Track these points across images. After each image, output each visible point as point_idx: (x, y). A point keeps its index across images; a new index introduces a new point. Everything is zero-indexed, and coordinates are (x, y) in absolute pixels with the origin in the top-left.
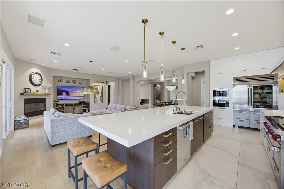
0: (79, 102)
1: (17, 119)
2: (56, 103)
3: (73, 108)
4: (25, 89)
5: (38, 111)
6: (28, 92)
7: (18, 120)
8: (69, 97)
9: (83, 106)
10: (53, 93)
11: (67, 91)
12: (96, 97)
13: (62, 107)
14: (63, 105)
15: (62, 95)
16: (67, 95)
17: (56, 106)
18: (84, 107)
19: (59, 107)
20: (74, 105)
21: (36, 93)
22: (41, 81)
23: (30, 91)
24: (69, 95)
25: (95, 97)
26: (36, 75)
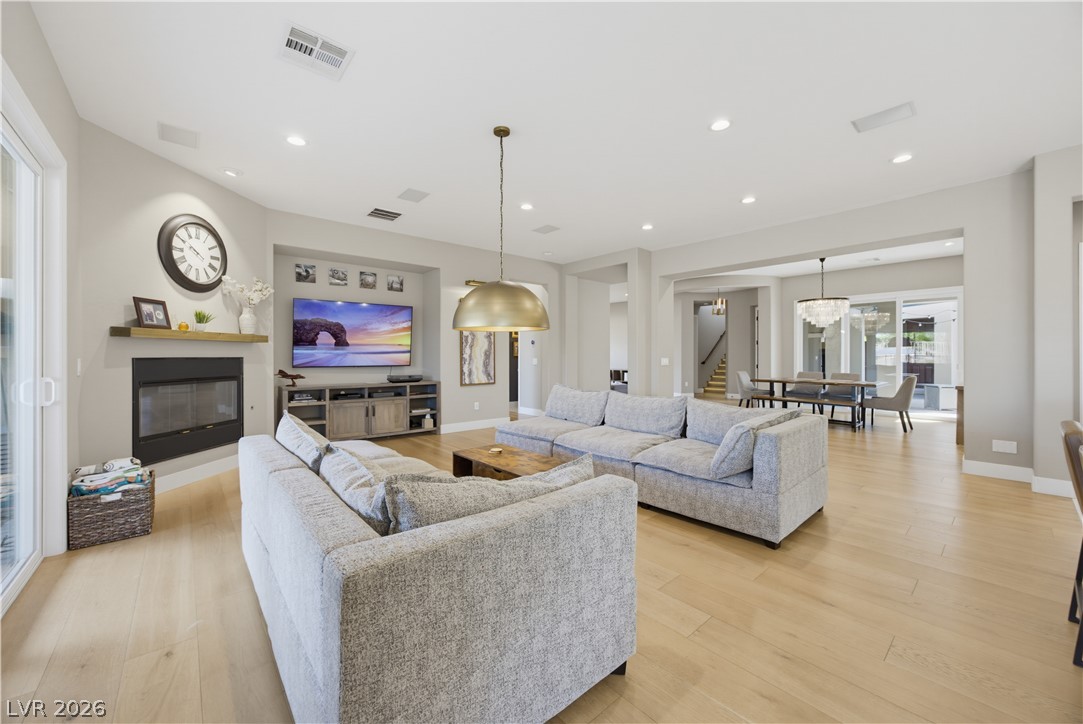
0: (391, 380)
1: (87, 480)
2: (290, 382)
3: (367, 408)
4: (137, 301)
5: (204, 427)
6: (155, 322)
7: (93, 486)
8: (346, 354)
9: (411, 400)
10: (275, 330)
11: (338, 324)
12: (466, 356)
13: (315, 402)
14: (318, 394)
15: (312, 342)
16: (336, 344)
17: (291, 398)
18: (414, 404)
19: (304, 403)
20: (370, 396)
21: (193, 325)
22: (217, 264)
23: (161, 316)
24: (347, 344)
25: (462, 354)
26: (192, 230)
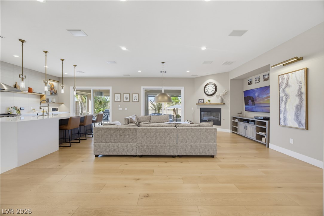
3: (245, 126)
4: (199, 99)
9: (257, 127)
22: (214, 90)
23: (203, 101)
26: (211, 85)
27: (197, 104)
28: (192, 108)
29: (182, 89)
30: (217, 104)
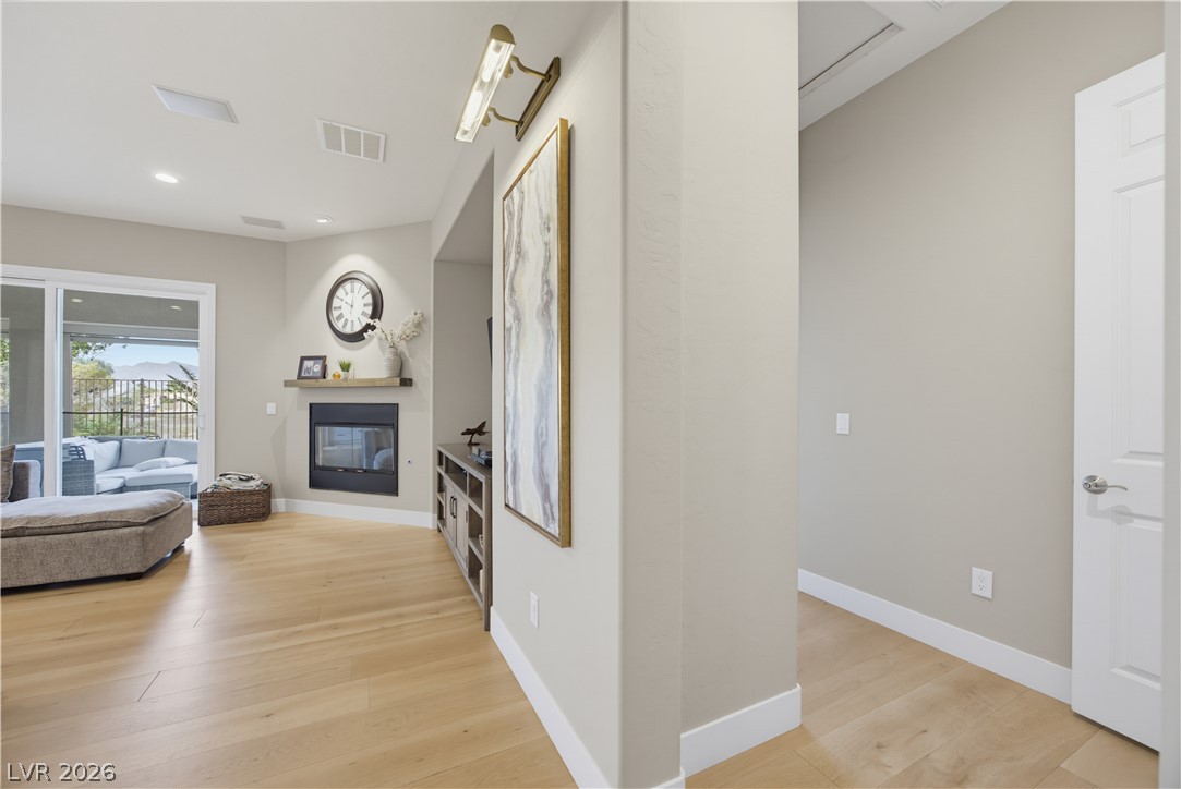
22: (370, 310)
23: (318, 369)
27: (287, 384)
28: (271, 408)
29: (205, 296)
30: (372, 385)
